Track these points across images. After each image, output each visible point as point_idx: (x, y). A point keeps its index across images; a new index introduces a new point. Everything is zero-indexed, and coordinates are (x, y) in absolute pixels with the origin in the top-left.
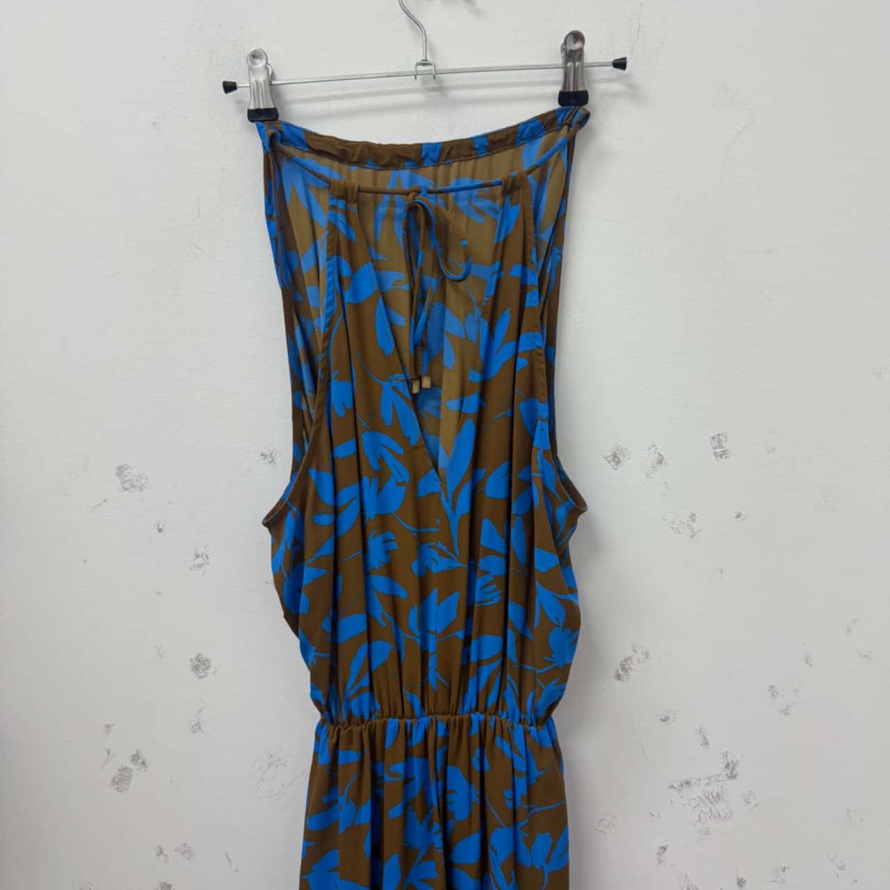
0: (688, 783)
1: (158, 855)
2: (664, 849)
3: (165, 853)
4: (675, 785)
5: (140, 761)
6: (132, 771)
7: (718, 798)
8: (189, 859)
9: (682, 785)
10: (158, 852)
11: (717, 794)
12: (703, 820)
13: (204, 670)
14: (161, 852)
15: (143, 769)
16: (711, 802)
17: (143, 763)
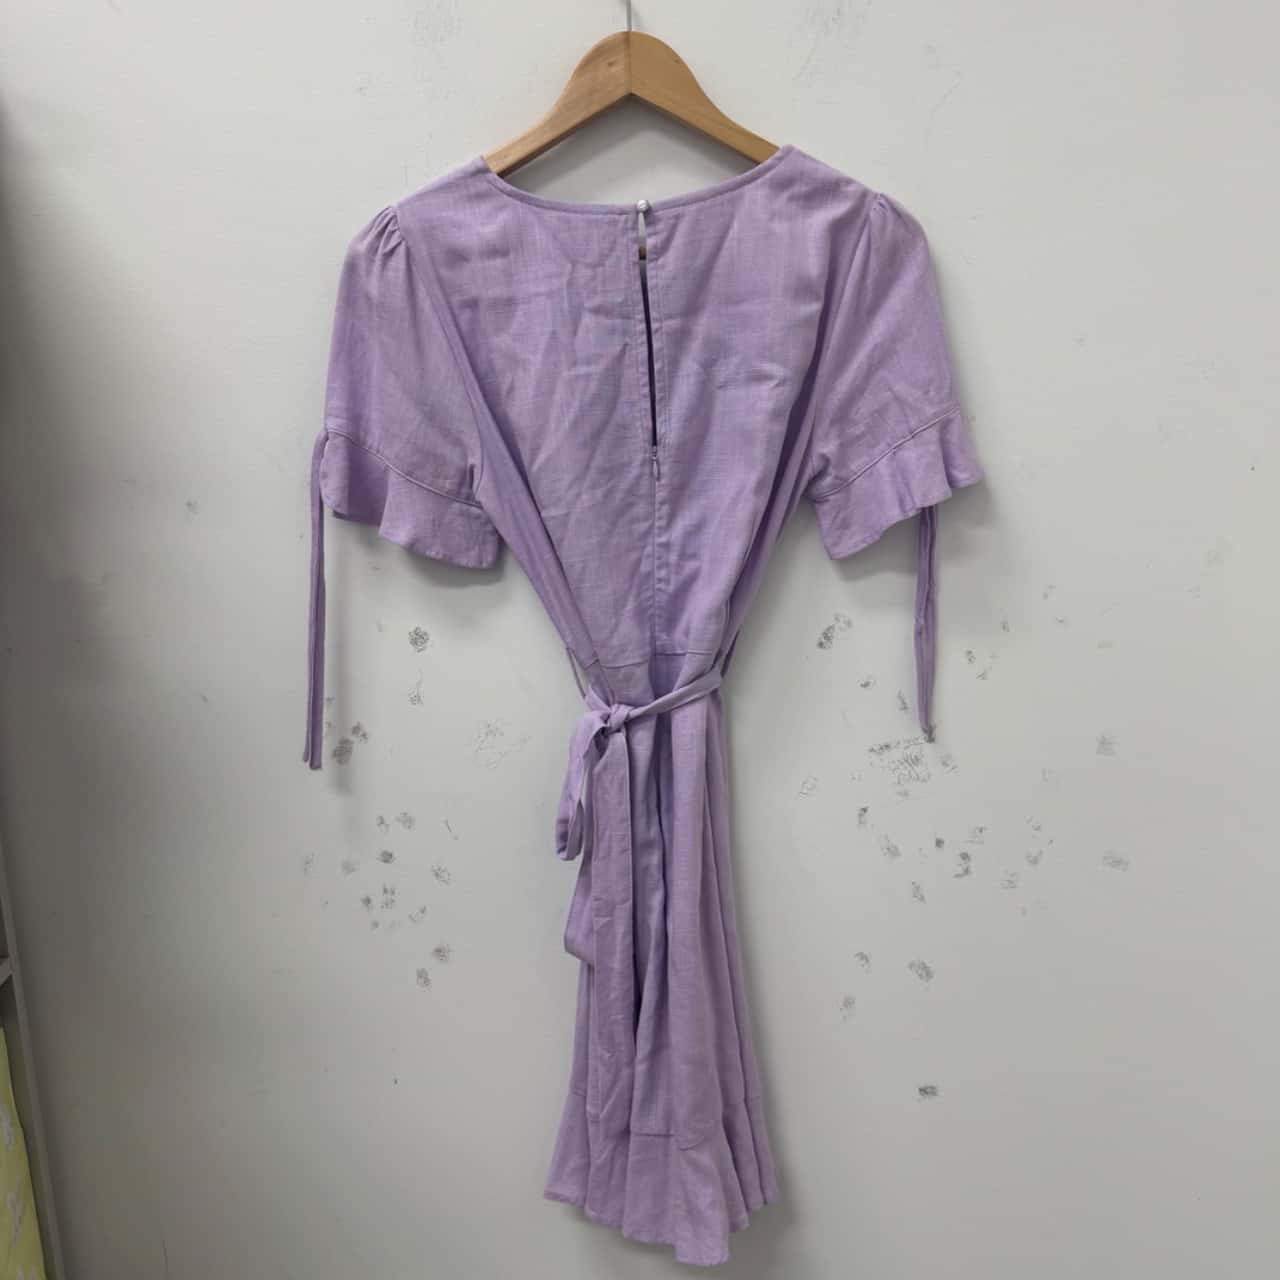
0: (887, 746)
1: (379, 825)
2: (865, 810)
3: (387, 822)
4: (875, 748)
5: (361, 733)
6: (353, 743)
7: (917, 760)
8: (409, 827)
9: (881, 748)
10: (379, 821)
11: (916, 757)
12: (902, 782)
13: (422, 643)
14: (382, 821)
15: (364, 741)
16: (910, 765)
17: (364, 735)
